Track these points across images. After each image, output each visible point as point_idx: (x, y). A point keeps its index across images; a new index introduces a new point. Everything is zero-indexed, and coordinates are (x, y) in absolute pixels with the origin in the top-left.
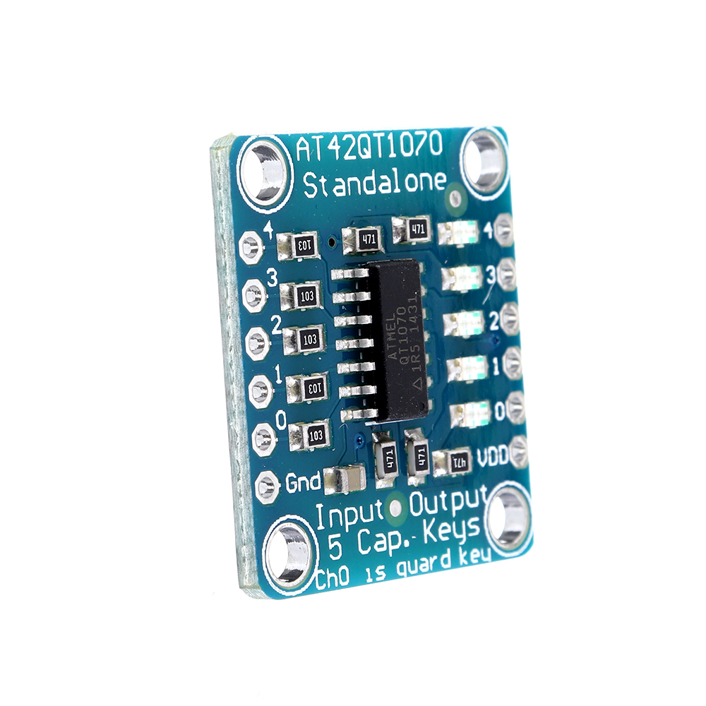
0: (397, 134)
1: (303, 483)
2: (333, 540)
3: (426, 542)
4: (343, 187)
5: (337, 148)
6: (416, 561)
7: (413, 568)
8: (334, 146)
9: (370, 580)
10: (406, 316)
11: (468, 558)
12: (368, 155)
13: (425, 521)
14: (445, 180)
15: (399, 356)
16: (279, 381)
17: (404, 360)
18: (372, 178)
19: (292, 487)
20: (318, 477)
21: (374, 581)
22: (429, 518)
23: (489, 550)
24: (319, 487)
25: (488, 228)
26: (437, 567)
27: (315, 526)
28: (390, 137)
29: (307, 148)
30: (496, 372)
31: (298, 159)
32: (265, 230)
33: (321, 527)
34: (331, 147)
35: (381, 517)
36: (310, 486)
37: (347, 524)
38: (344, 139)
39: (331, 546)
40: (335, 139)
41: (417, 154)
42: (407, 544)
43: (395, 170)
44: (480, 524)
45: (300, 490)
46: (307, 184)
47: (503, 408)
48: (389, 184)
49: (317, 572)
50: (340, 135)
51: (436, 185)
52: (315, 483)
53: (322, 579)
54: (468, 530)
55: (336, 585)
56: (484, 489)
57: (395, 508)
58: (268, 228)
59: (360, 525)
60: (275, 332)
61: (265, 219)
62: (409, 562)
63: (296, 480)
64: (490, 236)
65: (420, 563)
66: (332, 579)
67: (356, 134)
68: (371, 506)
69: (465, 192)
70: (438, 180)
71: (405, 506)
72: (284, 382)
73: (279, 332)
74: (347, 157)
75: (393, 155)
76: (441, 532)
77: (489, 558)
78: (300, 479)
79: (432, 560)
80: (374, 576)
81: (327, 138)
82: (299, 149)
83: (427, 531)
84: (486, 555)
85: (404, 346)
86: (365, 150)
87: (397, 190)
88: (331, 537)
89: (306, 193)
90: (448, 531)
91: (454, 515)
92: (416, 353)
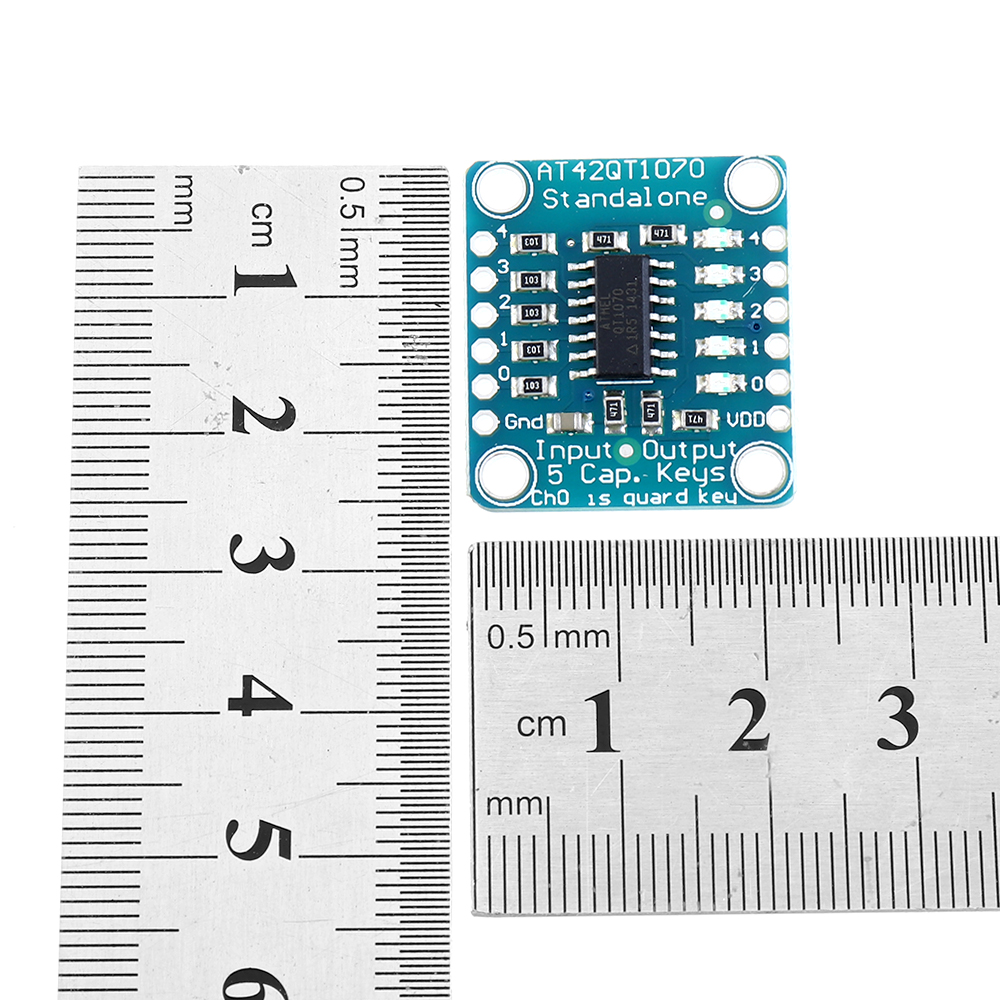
0: (651, 162)
1: (524, 423)
2: (552, 469)
3: (659, 480)
4: (587, 201)
5: (582, 171)
6: (646, 495)
7: (642, 499)
8: (580, 170)
9: (592, 503)
10: (624, 296)
11: (709, 498)
12: (617, 176)
13: (659, 464)
14: (705, 197)
15: (612, 326)
16: (504, 344)
17: (618, 330)
18: (621, 194)
19: (513, 424)
20: (541, 419)
21: (597, 505)
22: (664, 463)
23: (735, 494)
24: (541, 427)
25: (755, 236)
26: (671, 502)
27: (534, 455)
28: (644, 163)
29: (550, 171)
30: (756, 352)
31: (539, 179)
32: (499, 231)
33: (541, 457)
34: (575, 170)
35: (609, 456)
36: (531, 424)
37: (570, 458)
38: (591, 164)
39: (550, 473)
40: (581, 164)
41: (674, 176)
42: (637, 480)
43: (647, 189)
44: (727, 472)
45: (520, 427)
46: (547, 198)
47: (761, 381)
48: (639, 199)
49: (533, 492)
50: (586, 162)
51: (695, 201)
52: (538, 423)
53: (538, 497)
54: (710, 476)
55: (554, 503)
56: (732, 445)
57: (626, 451)
58: (502, 230)
59: (584, 459)
60: (503, 307)
61: (499, 223)
62: (638, 495)
63: (517, 419)
64: (757, 243)
65: (650, 497)
66: (550, 499)
67: (605, 161)
68: (598, 447)
69: (729, 207)
70: (698, 197)
71: (638, 451)
72: (509, 345)
73: (508, 307)
74: (592, 178)
75: (645, 177)
76: (677, 474)
77: (735, 501)
78: (520, 419)
79: (665, 496)
80: (597, 501)
81: (573, 163)
82: (540, 171)
83: (661, 472)
84: (731, 498)
85: (619, 319)
86: (614, 173)
87: (648, 204)
88: (550, 466)
89: (545, 204)
90: (688, 474)
91: (695, 462)
92: (633, 325)
